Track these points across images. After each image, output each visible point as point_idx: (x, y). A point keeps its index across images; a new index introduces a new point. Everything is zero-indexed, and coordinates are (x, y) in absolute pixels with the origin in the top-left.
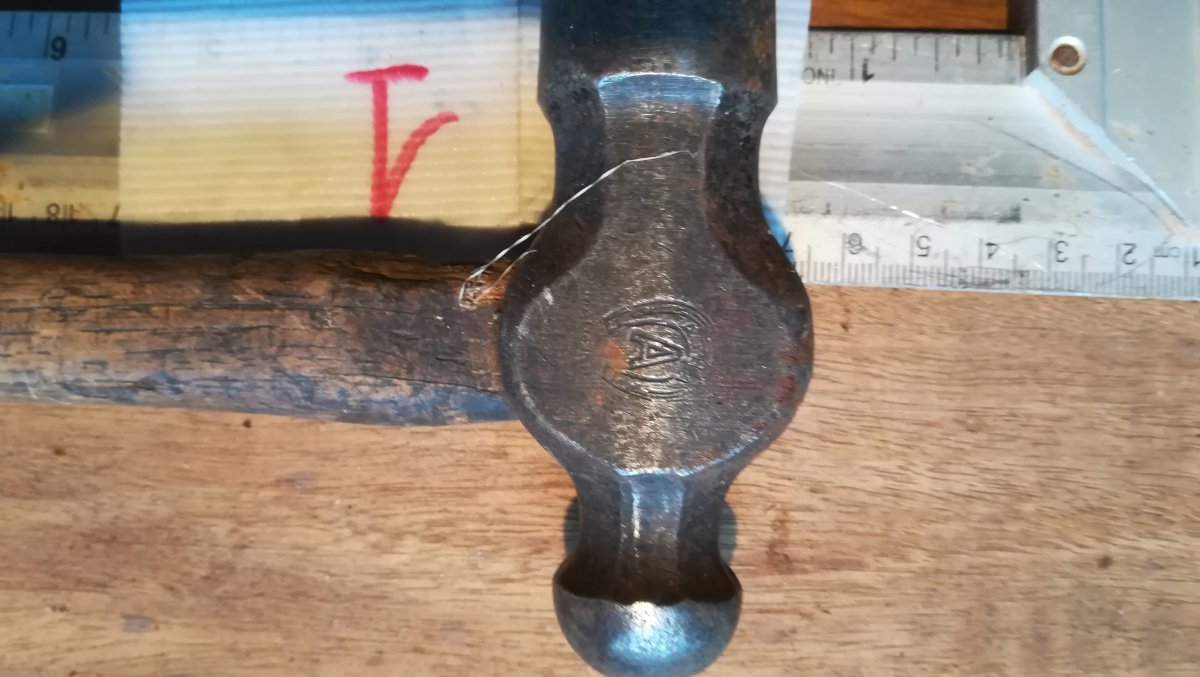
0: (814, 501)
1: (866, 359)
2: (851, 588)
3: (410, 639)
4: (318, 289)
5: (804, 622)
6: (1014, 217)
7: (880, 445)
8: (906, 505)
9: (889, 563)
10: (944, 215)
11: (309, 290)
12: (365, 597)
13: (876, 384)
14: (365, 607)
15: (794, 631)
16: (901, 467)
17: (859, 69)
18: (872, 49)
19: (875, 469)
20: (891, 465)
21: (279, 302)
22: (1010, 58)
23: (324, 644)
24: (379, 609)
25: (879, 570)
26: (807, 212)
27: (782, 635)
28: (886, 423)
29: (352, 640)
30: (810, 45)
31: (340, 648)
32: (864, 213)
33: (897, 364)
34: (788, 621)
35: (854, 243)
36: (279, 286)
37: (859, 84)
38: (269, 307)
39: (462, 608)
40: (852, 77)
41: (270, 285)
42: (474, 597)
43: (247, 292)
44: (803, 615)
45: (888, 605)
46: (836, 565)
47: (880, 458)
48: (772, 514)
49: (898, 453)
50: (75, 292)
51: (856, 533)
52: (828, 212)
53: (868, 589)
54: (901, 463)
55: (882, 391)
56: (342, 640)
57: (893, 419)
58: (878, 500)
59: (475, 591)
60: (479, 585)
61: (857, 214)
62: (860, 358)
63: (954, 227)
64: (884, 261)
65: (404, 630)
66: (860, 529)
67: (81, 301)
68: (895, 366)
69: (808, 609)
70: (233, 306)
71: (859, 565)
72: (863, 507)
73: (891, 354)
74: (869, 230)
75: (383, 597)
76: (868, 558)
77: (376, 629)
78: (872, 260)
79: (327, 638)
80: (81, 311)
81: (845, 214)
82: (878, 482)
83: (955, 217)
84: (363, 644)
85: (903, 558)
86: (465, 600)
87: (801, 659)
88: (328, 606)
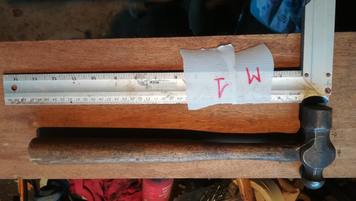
0: (274, 128)
4: (280, 149)
6: (299, 94)
10: (290, 94)
11: (279, 149)
17: (280, 76)
18: (282, 73)
21: (276, 150)
22: (300, 73)
26: (274, 94)
30: (274, 73)
35: (279, 98)
36: (275, 149)
37: (280, 78)
38: (275, 151)
40: (279, 77)
41: (274, 149)
43: (272, 149)
48: (268, 130)
50: (252, 149)
52: (276, 94)
61: (280, 94)
63: (292, 95)
64: (283, 100)
67: (253, 150)
70: (270, 151)
74: (281, 96)
78: (281, 100)
80: (253, 151)
81: (278, 94)
82: (281, 125)
83: (292, 94)
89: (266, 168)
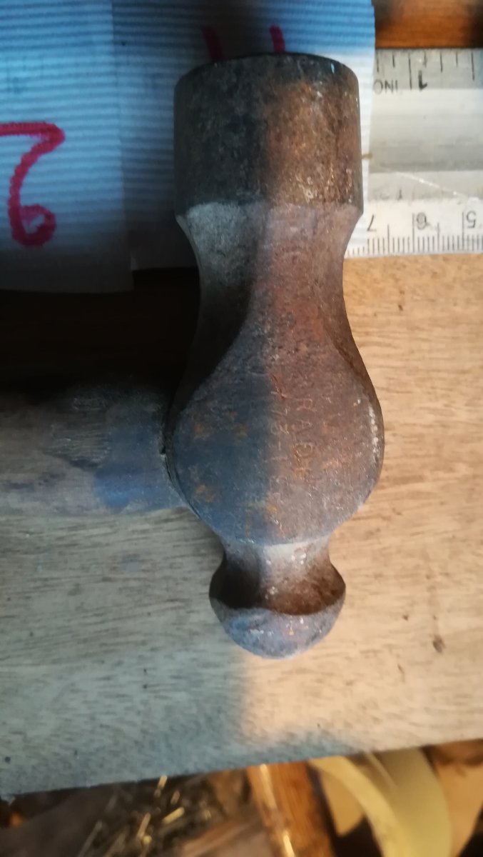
1: (418, 328)
2: (416, 495)
3: (99, 572)
5: (385, 523)
7: (431, 390)
8: (451, 432)
9: (441, 474)
12: (60, 546)
13: (425, 346)
14: (60, 553)
15: (378, 530)
16: (446, 406)
17: (416, 81)
18: (425, 63)
19: (428, 409)
20: (439, 405)
23: (32, 585)
24: (72, 554)
25: (434, 480)
26: (386, 198)
27: (370, 534)
28: (434, 375)
29: (53, 579)
30: (377, 61)
31: (46, 586)
32: (427, 195)
33: (439, 330)
34: (374, 524)
35: (421, 220)
37: (416, 92)
39: (136, 544)
40: (412, 87)
42: (144, 536)
44: (384, 518)
45: (442, 504)
46: (405, 480)
47: (431, 400)
49: (443, 396)
51: (417, 456)
52: (400, 197)
53: (428, 495)
54: (446, 402)
55: (430, 351)
56: (46, 580)
57: (439, 371)
58: (432, 430)
59: (144, 531)
60: (147, 526)
61: (422, 197)
62: (413, 328)
64: (443, 232)
65: (94, 566)
66: (420, 453)
68: (438, 331)
69: (387, 513)
71: (421, 479)
72: (421, 436)
73: (435, 322)
74: (432, 209)
75: (74, 545)
76: (427, 473)
77: (71, 569)
78: (434, 233)
79: (35, 580)
81: (414, 198)
82: (430, 418)
84: (63, 580)
85: (451, 470)
86: (137, 539)
87: (385, 548)
88: (33, 557)
89: (360, 688)
